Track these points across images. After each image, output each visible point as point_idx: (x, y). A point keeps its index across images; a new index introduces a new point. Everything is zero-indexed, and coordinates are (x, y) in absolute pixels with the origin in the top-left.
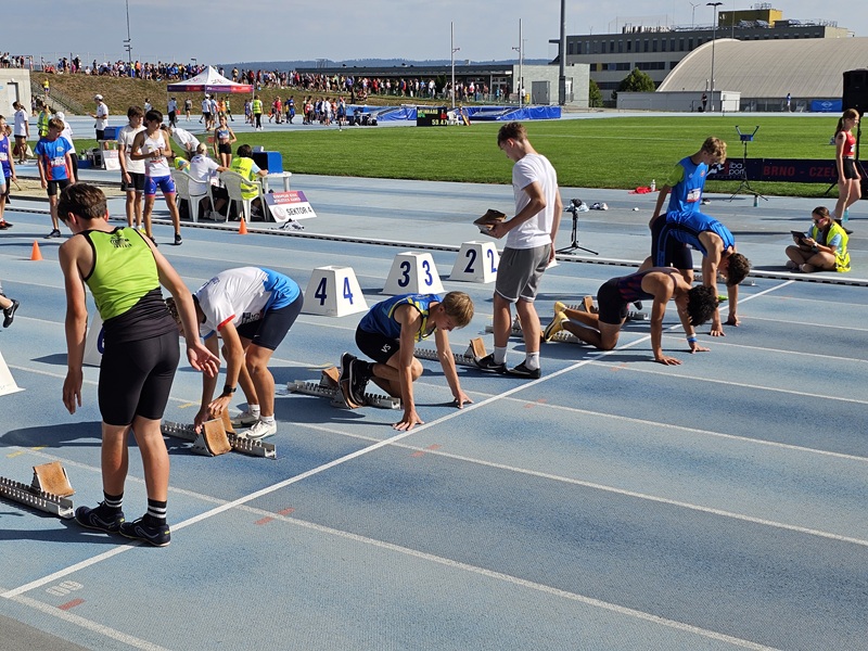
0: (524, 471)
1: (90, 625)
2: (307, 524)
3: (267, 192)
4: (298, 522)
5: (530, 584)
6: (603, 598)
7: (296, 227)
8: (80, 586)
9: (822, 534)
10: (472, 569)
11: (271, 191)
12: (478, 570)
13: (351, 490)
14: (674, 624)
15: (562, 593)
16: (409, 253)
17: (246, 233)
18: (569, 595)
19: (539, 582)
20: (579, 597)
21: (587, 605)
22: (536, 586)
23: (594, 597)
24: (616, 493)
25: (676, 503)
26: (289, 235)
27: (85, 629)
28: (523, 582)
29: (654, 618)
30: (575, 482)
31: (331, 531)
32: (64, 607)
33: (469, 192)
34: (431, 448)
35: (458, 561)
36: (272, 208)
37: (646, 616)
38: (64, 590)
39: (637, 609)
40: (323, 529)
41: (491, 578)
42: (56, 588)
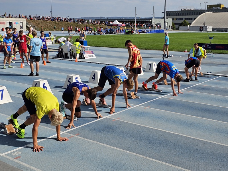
3: (83, 51)
4: (80, 137)
6: (158, 159)
8: (21, 153)
16: (118, 67)
20: (152, 159)
27: (20, 164)
32: (16, 158)
34: (118, 119)
36: (84, 55)
38: (16, 154)
42: (14, 153)
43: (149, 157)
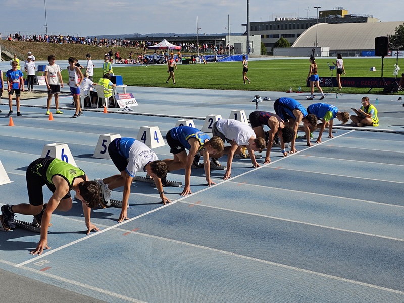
0: (238, 211)
1: (55, 277)
2: (145, 235)
3: (116, 94)
4: (141, 234)
5: (243, 256)
7: (129, 110)
8: (49, 262)
9: (367, 234)
10: (218, 251)
12: (221, 251)
13: (163, 221)
14: (304, 270)
15: (257, 260)
16: (183, 120)
17: (107, 113)
18: (260, 260)
19: (247, 256)
20: (264, 261)
21: (268, 264)
23: (270, 261)
24: (278, 220)
25: (305, 223)
26: (127, 113)
28: (240, 256)
29: (296, 268)
30: (261, 215)
31: (156, 237)
32: (43, 270)
33: (207, 93)
34: (198, 203)
36: (118, 101)
37: (292, 268)
38: (42, 263)
39: (288, 265)
40: (152, 237)
41: (226, 254)
42: (38, 262)
43: (259, 258)
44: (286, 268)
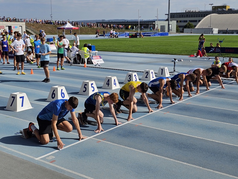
0: (165, 130)
1: (58, 167)
2: (110, 143)
3: (91, 56)
4: (107, 142)
5: (168, 159)
7: (99, 65)
8: (54, 157)
10: (153, 155)
11: (92, 56)
12: (155, 155)
13: (120, 135)
14: (206, 169)
15: (177, 161)
16: (131, 73)
17: (86, 67)
19: (171, 158)
20: (181, 162)
22: (170, 159)
24: (189, 136)
26: (97, 68)
28: (166, 158)
29: (201, 168)
30: (179, 133)
31: (116, 145)
32: (51, 162)
33: (145, 56)
34: (140, 124)
35: (149, 153)
36: (92, 60)
37: (199, 167)
38: (51, 158)
39: (196, 165)
40: (114, 144)
41: (158, 157)
42: (48, 157)
44: (195, 167)
